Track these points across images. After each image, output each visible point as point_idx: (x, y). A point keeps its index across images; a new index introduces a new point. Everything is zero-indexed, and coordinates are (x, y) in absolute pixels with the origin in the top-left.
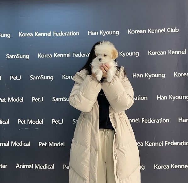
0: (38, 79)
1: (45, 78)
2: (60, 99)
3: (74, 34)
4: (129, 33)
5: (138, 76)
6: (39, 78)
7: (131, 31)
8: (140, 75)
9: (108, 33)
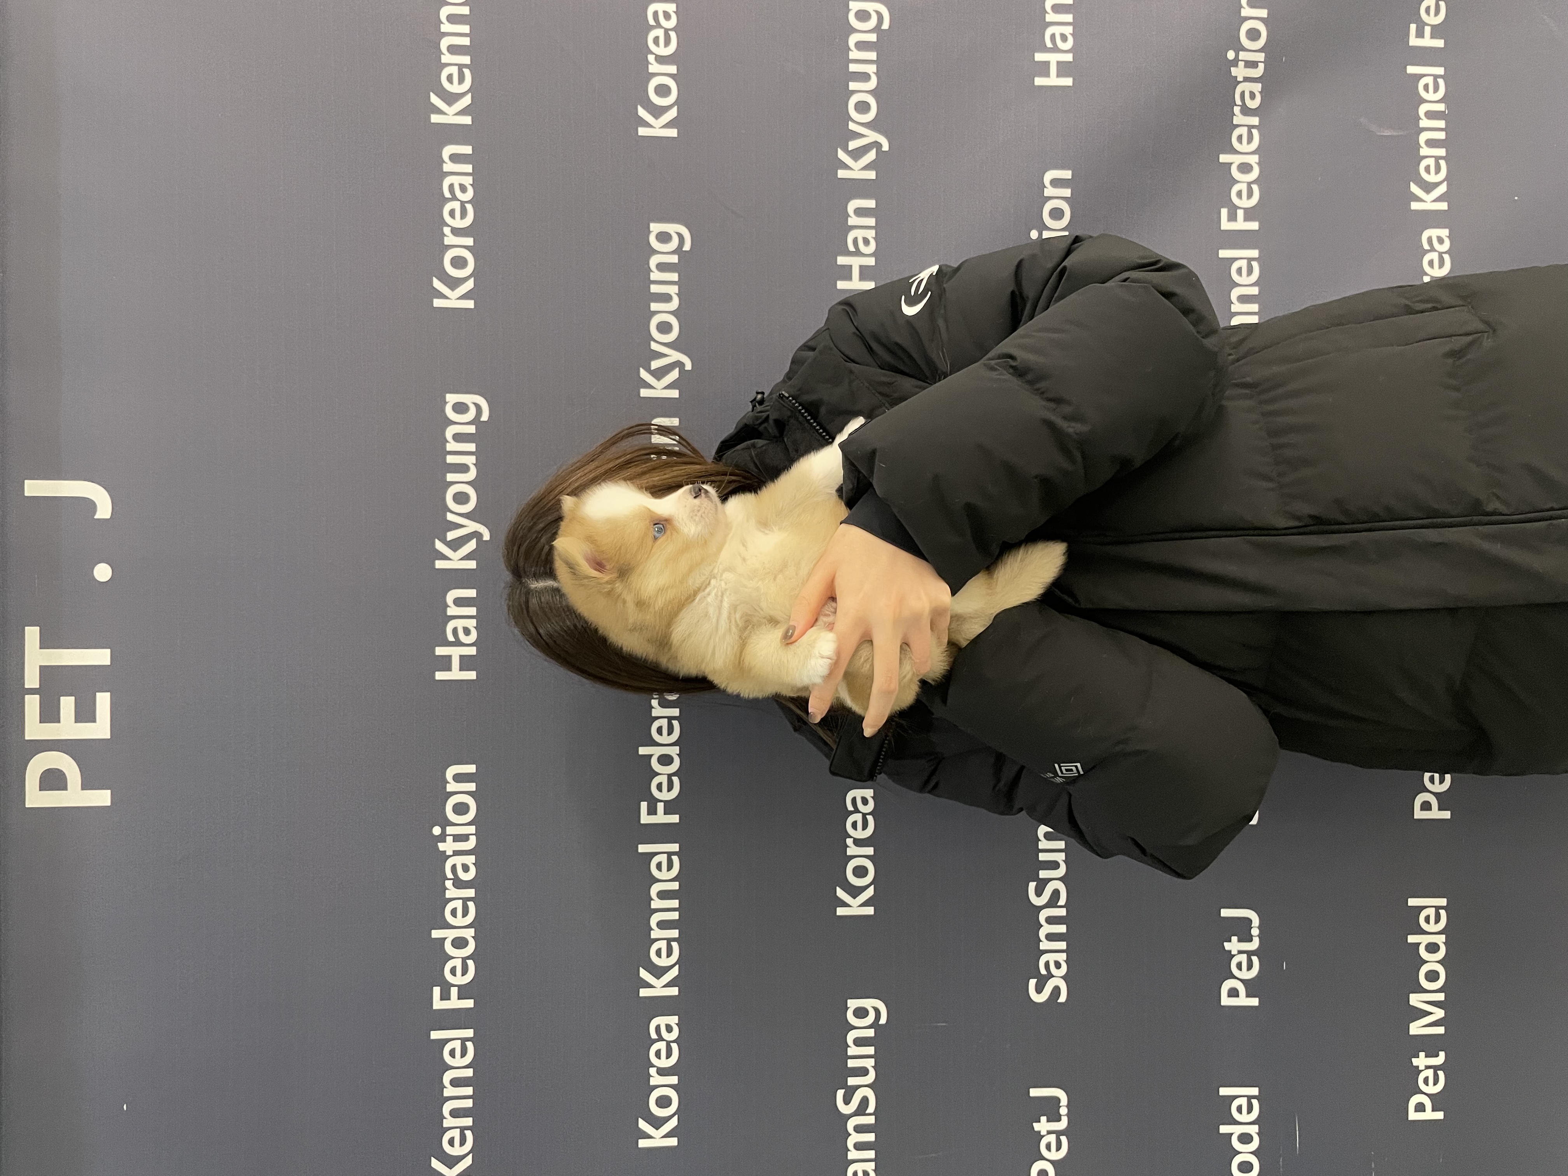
0: (870, 1137)
1: (864, 1072)
2: (1051, 937)
3: (461, 809)
4: (464, 297)
5: (866, 242)
6: (859, 1129)
7: (453, 283)
8: (853, 220)
9: (461, 498)
